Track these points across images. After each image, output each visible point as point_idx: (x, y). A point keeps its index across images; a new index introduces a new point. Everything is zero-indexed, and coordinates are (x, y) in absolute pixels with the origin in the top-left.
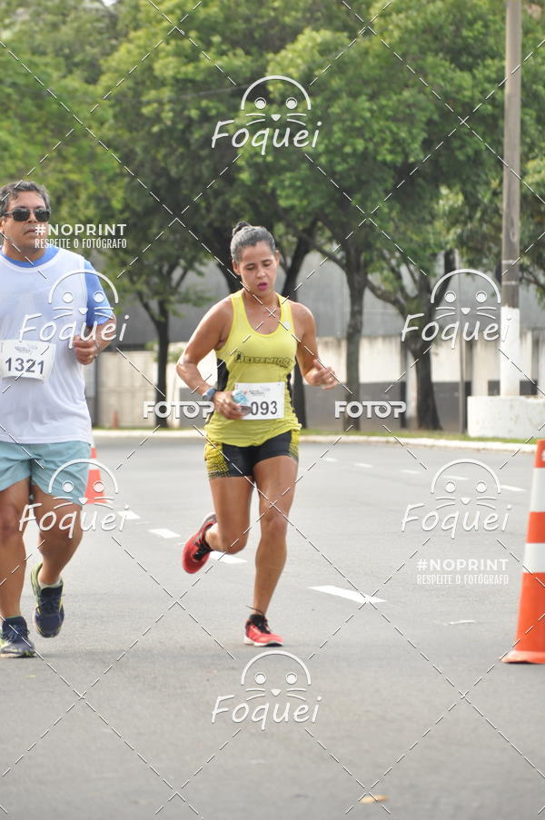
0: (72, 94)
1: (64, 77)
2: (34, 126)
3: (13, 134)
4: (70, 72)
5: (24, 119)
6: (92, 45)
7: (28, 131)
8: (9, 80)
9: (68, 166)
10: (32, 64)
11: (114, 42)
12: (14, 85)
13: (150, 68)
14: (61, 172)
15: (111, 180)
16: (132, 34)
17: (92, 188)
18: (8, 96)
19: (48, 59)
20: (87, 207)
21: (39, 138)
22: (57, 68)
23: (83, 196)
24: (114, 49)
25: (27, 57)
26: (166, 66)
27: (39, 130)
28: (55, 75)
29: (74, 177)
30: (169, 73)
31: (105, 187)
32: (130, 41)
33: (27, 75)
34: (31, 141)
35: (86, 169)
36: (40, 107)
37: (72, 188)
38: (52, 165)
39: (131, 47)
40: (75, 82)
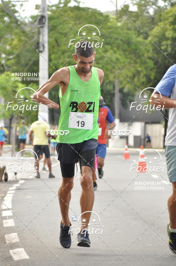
0: (139, 43)
1: (137, 37)
2: (127, 53)
3: (120, 55)
4: (139, 35)
5: (124, 51)
6: (146, 27)
7: (125, 54)
8: (120, 39)
9: (137, 65)
10: (127, 33)
11: (153, 26)
12: (121, 40)
13: (164, 35)
14: (135, 67)
15: (151, 70)
16: (159, 24)
17: (145, 72)
18: (119, 44)
19: (132, 32)
20: (143, 78)
21: (129, 56)
22: (135, 34)
23: (142, 75)
24: (153, 28)
25: (125, 31)
26: (169, 34)
27: (129, 54)
28: (134, 36)
29: (139, 69)
30: (170, 36)
31: (149, 72)
32: (158, 26)
33: (125, 37)
34: (126, 58)
35: (143, 66)
36: (129, 47)
37: (138, 72)
38: (133, 65)
39: (158, 27)
40: (140, 39)
